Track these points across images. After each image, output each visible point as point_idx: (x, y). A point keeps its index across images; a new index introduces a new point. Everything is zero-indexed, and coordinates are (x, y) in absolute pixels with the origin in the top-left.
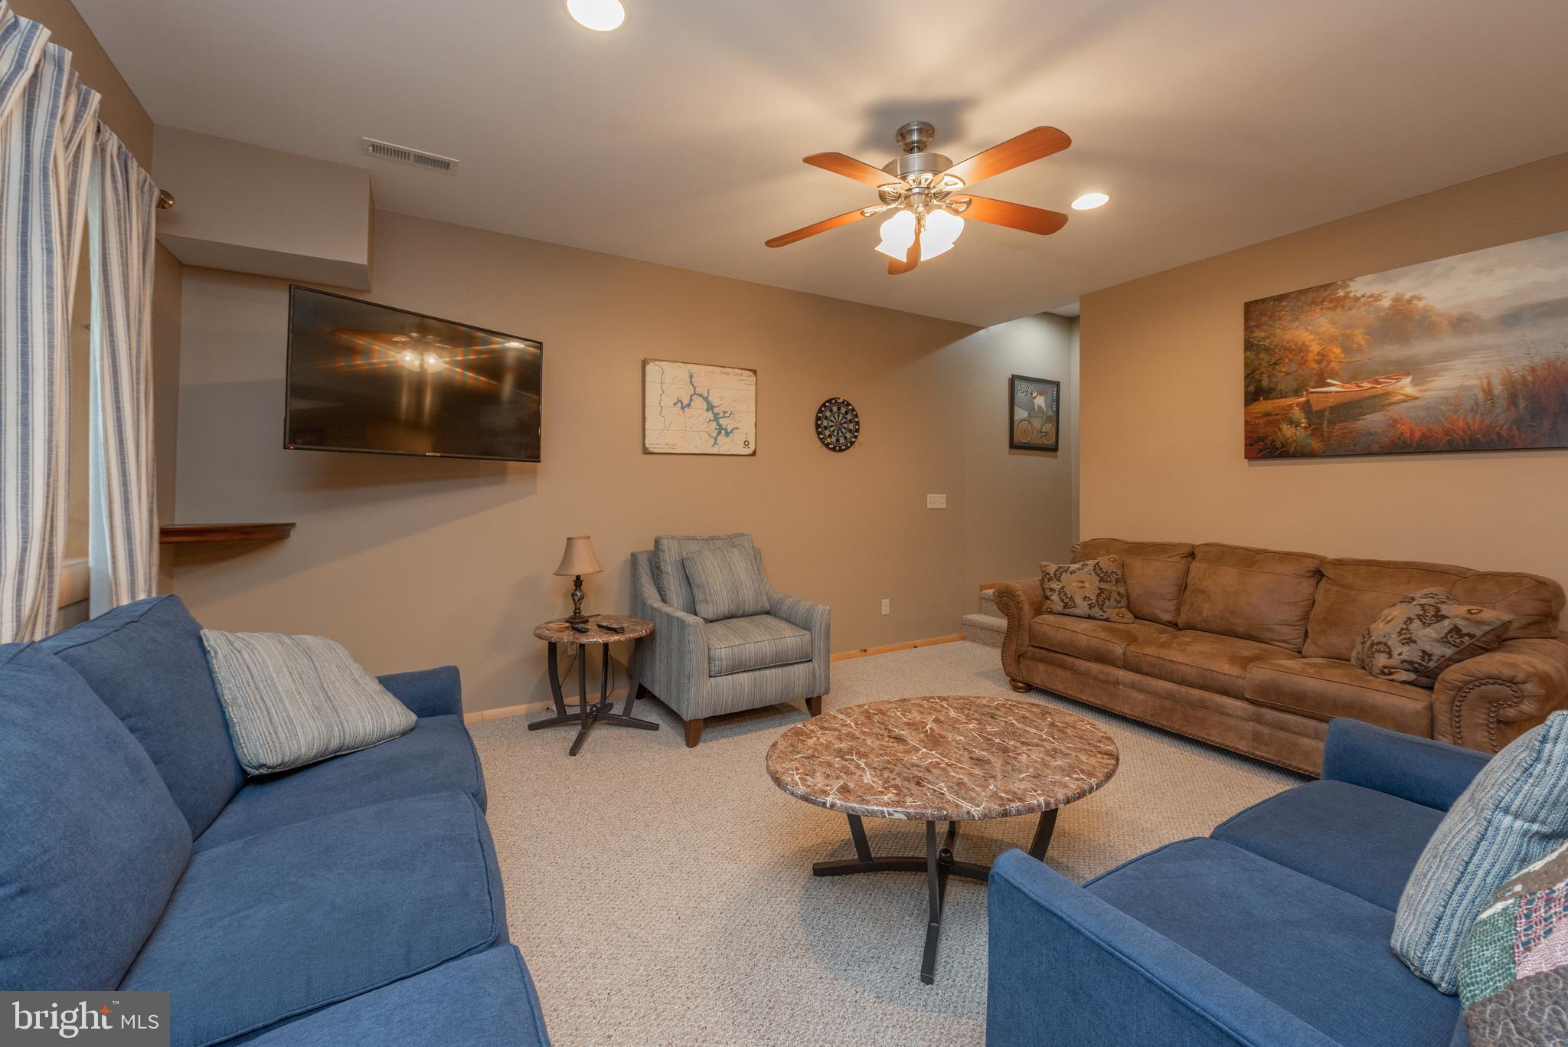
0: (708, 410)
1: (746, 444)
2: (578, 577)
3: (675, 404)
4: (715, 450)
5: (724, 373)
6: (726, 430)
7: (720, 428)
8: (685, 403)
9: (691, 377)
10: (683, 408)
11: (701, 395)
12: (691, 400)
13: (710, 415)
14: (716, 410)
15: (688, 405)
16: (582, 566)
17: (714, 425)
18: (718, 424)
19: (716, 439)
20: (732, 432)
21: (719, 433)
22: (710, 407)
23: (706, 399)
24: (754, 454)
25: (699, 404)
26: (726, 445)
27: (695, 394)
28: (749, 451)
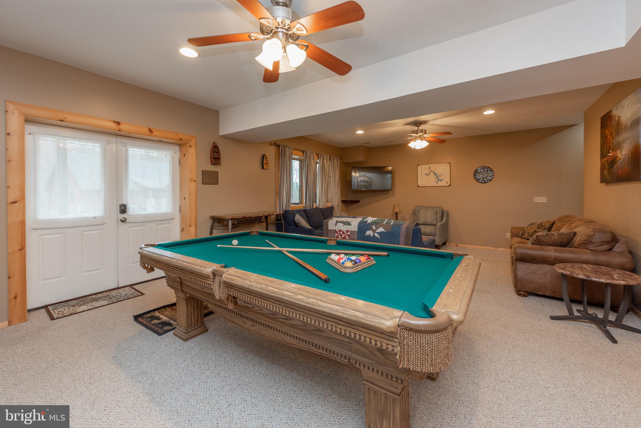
0: (435, 175)
1: (447, 183)
2: (397, 212)
3: (425, 175)
4: (437, 185)
5: (439, 165)
6: (440, 180)
7: (438, 179)
8: (428, 174)
9: (430, 167)
10: (427, 175)
11: (433, 172)
12: (430, 173)
13: (435, 176)
14: (437, 175)
15: (429, 174)
16: (397, 210)
17: (437, 179)
18: (438, 178)
19: (437, 182)
20: (442, 180)
21: (438, 181)
22: (435, 174)
23: (434, 172)
24: (450, 185)
25: (432, 174)
26: (440, 184)
27: (431, 171)
28: (448, 185)
